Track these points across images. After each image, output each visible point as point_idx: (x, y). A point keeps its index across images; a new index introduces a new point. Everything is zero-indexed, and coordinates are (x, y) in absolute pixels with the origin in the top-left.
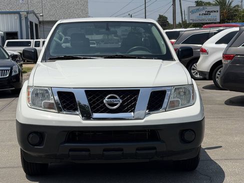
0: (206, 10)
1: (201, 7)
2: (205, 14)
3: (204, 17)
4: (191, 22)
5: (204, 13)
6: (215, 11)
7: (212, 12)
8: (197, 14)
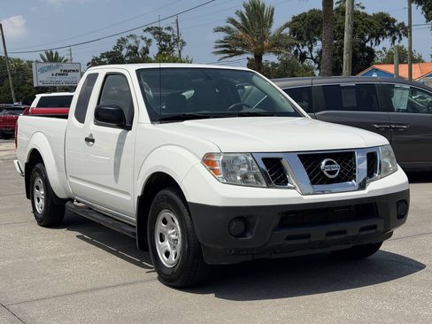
0: (61, 68)
1: (54, 64)
2: (59, 74)
3: (58, 78)
4: (41, 84)
5: (59, 72)
6: (74, 71)
7: (70, 71)
8: (49, 74)
